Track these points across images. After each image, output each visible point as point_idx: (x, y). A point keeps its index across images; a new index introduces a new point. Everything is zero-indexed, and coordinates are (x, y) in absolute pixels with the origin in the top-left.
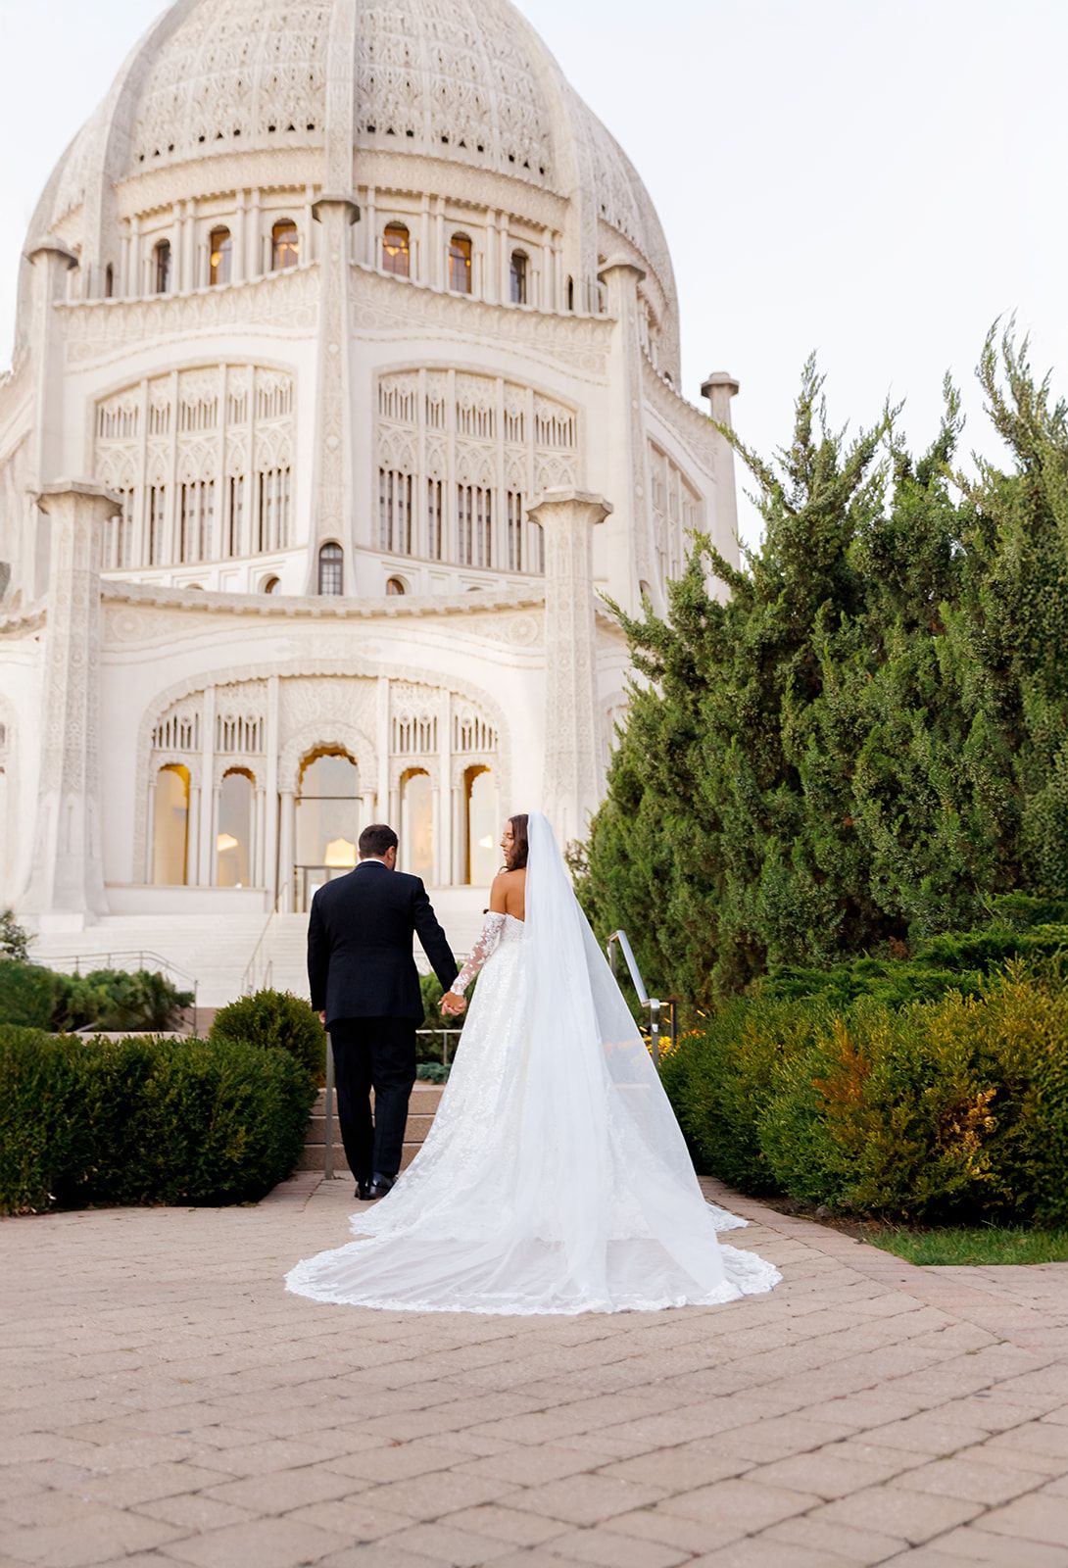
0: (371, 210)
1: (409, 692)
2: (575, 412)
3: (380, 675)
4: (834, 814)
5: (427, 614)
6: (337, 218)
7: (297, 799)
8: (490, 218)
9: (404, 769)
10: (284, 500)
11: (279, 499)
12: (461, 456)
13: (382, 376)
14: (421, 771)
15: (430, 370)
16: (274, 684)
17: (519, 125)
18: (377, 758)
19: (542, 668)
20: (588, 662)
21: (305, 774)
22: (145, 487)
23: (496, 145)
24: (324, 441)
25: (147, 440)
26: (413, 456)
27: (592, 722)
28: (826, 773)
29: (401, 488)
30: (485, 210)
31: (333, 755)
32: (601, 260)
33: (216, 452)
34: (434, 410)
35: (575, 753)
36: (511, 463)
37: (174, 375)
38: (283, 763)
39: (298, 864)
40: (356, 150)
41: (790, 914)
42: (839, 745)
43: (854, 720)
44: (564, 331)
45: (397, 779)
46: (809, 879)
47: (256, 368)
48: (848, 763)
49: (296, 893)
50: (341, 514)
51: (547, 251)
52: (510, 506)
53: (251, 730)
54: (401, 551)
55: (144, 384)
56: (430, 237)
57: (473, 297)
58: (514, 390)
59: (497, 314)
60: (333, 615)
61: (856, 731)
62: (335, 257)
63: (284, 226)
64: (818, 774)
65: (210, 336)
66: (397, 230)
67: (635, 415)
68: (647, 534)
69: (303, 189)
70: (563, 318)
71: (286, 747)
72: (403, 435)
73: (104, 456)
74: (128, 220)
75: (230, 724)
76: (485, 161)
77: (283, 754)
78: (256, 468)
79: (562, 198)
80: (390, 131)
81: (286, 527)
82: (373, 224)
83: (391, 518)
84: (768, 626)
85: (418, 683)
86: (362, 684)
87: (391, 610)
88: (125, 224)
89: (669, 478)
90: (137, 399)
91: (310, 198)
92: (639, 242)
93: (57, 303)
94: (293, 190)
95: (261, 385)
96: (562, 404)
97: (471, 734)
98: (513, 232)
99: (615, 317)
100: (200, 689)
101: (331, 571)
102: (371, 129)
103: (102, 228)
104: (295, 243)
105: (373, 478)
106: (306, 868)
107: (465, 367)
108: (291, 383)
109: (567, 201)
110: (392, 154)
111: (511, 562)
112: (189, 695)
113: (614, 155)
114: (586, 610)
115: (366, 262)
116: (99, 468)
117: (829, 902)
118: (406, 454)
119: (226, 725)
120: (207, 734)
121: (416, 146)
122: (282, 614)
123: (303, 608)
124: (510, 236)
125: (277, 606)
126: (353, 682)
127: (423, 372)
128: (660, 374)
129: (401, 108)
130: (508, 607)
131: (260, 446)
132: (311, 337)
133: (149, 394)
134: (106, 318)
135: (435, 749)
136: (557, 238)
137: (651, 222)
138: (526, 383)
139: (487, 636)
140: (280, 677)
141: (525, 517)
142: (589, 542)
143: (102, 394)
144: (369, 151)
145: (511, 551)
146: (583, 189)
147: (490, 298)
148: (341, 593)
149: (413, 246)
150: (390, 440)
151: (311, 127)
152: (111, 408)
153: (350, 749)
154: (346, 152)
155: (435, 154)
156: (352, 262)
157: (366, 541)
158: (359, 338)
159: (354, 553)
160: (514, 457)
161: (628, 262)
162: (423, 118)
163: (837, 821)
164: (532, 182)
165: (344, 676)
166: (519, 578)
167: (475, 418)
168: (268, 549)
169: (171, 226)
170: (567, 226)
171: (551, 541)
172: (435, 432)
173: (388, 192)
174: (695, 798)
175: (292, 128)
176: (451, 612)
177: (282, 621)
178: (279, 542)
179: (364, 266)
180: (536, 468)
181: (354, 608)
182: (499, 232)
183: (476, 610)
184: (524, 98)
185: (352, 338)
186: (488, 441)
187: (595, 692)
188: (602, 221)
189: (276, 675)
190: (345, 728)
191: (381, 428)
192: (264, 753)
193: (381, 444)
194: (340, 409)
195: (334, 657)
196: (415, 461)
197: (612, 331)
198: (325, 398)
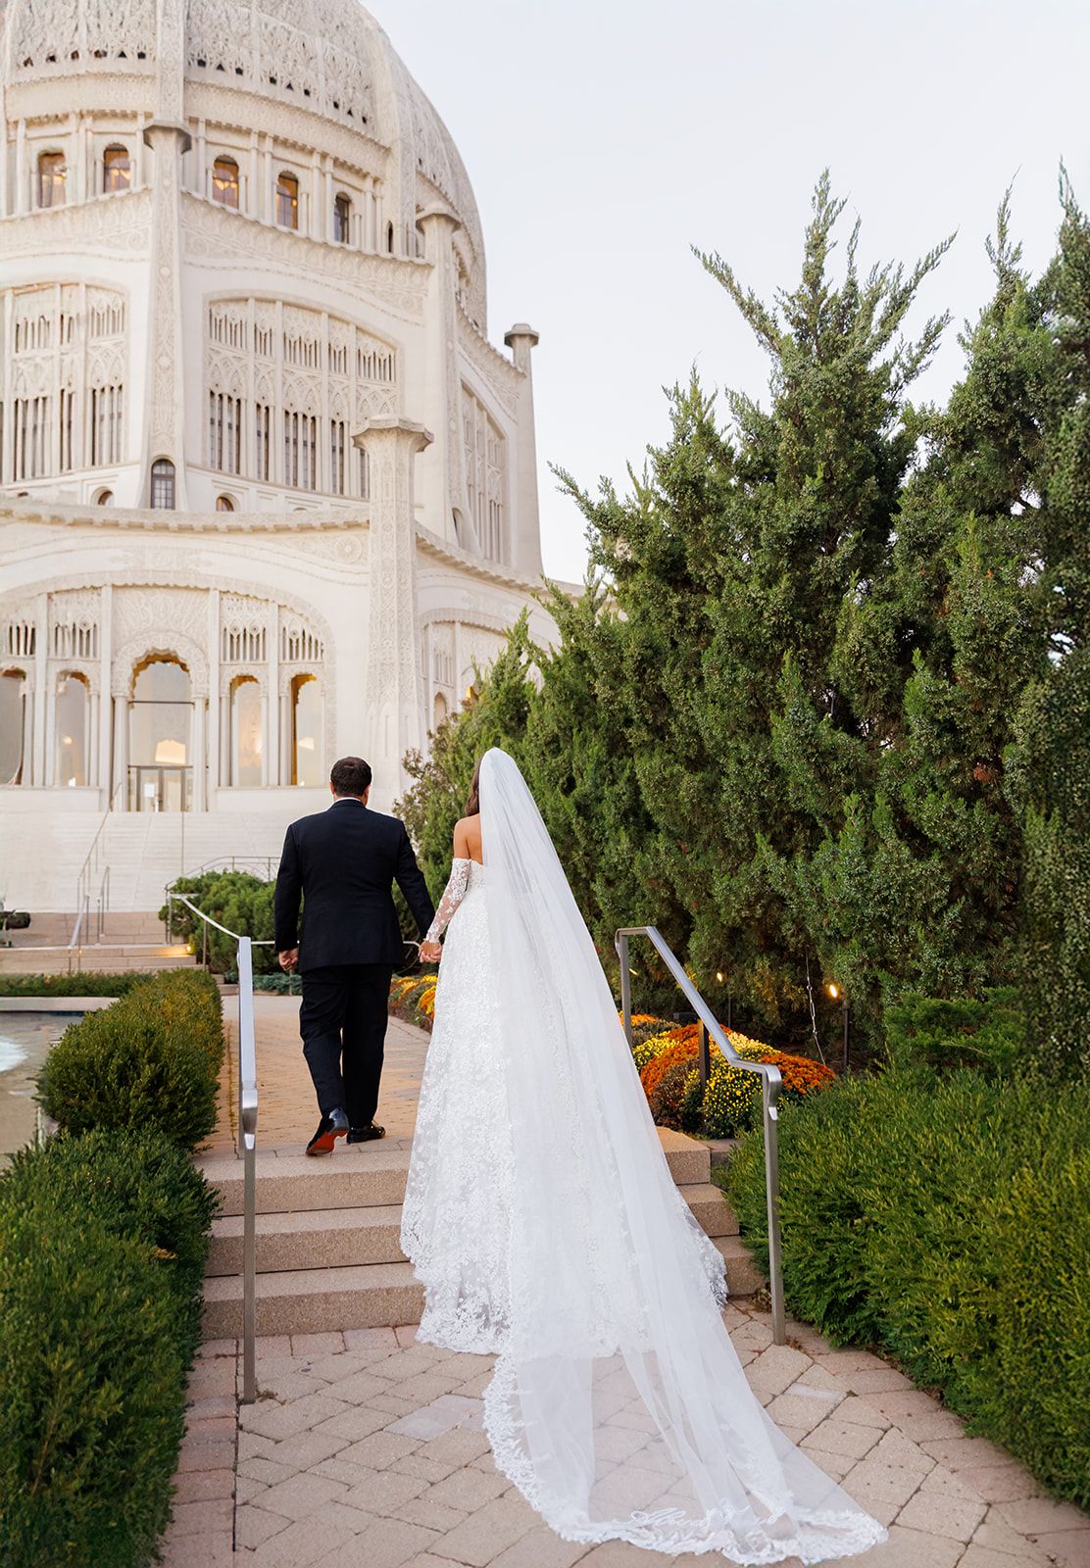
0: (202, 142)
1: (239, 604)
2: (394, 349)
3: (211, 587)
4: (955, 762)
5: (256, 530)
6: (168, 145)
7: (131, 703)
8: (315, 160)
9: (233, 676)
10: (116, 416)
11: (112, 416)
12: (287, 384)
13: (212, 303)
14: (251, 679)
15: (258, 300)
16: (107, 592)
17: (343, 74)
18: (208, 666)
19: (365, 585)
20: (410, 581)
21: (137, 679)
23: (321, 90)
24: (156, 361)
26: (242, 380)
27: (412, 636)
28: (948, 703)
29: (230, 411)
30: (311, 152)
31: (165, 661)
32: (418, 210)
34: (262, 339)
36: (334, 393)
38: (117, 668)
39: (132, 764)
40: (187, 82)
41: (885, 901)
42: (974, 667)
43: (1003, 627)
44: (385, 272)
45: (227, 685)
46: (906, 852)
47: (87, 286)
48: (985, 691)
49: (129, 791)
50: (173, 432)
51: (369, 196)
52: (333, 434)
53: (85, 636)
54: (231, 471)
56: (258, 174)
57: (301, 233)
58: (338, 324)
59: (322, 251)
60: (166, 528)
61: (1003, 644)
62: (166, 182)
63: (115, 151)
64: (938, 705)
66: (227, 165)
67: (449, 355)
68: (459, 465)
69: (135, 116)
70: (384, 260)
71: (120, 654)
72: (233, 360)
75: (64, 631)
76: (310, 104)
77: (116, 659)
78: (89, 385)
79: (383, 147)
80: (220, 67)
81: (118, 444)
82: (204, 156)
83: (221, 439)
84: (809, 506)
85: (248, 596)
86: (195, 594)
87: (222, 526)
89: (477, 418)
91: (141, 124)
92: (451, 195)
94: (124, 116)
95: (93, 304)
96: (383, 341)
97: (300, 644)
98: (337, 176)
99: (431, 263)
100: (35, 595)
101: (163, 487)
102: (202, 63)
104: (127, 169)
105: (204, 400)
106: (139, 768)
107: (291, 300)
108: (123, 304)
109: (387, 150)
110: (222, 89)
111: (335, 486)
112: (23, 603)
113: (430, 115)
114: (408, 531)
115: (197, 190)
117: (942, 885)
118: (235, 379)
119: (60, 631)
120: (41, 641)
121: (243, 83)
122: (116, 525)
123: (135, 520)
124: (333, 178)
125: (111, 518)
126: (185, 594)
127: (251, 302)
128: (470, 320)
129: (230, 46)
130: (334, 527)
131: (92, 363)
132: (143, 260)
135: (264, 659)
136: (378, 185)
137: (461, 182)
138: (349, 318)
139: (313, 553)
140: (114, 586)
141: (348, 443)
142: (411, 469)
144: (201, 84)
145: (334, 476)
146: (403, 141)
147: (316, 237)
148: (173, 507)
149: (242, 181)
150: (220, 364)
151: (142, 56)
153: (182, 656)
154: (177, 82)
155: (263, 93)
156: (184, 189)
157: (198, 461)
158: (191, 264)
159: (185, 470)
160: (338, 388)
161: (445, 212)
162: (252, 58)
163: (955, 772)
164: (355, 129)
165: (176, 587)
166: (343, 502)
167: (301, 349)
168: (100, 463)
170: (388, 175)
171: (375, 466)
172: (263, 359)
173: (218, 126)
174: (673, 728)
175: (122, 55)
176: (278, 529)
177: (115, 532)
178: (111, 457)
179: (195, 194)
180: (358, 399)
181: (185, 522)
182: (324, 175)
183: (305, 528)
184: (348, 49)
185: (184, 263)
186: (314, 372)
187: (415, 608)
188: (419, 173)
189: (109, 584)
190: (178, 636)
191: (211, 353)
192: (98, 658)
193: (211, 368)
194: (171, 331)
195: (167, 568)
196: (244, 386)
197: (429, 274)
198: (157, 319)
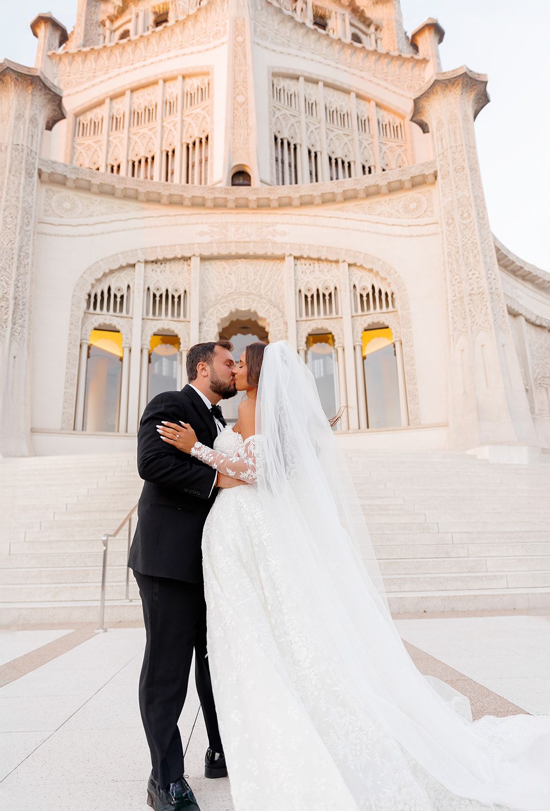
1: (311, 267)
2: (403, 118)
3: (287, 254)
8: (338, 5)
9: (309, 331)
10: (204, 161)
11: (201, 161)
12: (329, 138)
13: (275, 75)
15: (306, 79)
16: (195, 261)
18: (286, 323)
19: (439, 231)
22: (107, 166)
24: (234, 98)
25: (108, 136)
26: (297, 131)
29: (289, 153)
33: (155, 136)
34: (311, 107)
35: (487, 292)
36: (363, 147)
37: (128, 93)
38: (205, 328)
45: (305, 340)
47: (183, 77)
50: (248, 147)
51: (373, 36)
53: (176, 300)
55: (108, 101)
58: (363, 102)
59: (349, 51)
60: (246, 204)
65: (152, 63)
71: (207, 315)
72: (291, 117)
73: (79, 148)
74: (103, 24)
75: (158, 295)
77: (204, 320)
78: (184, 141)
83: (283, 172)
85: (319, 259)
86: (271, 263)
88: (102, 27)
90: (103, 112)
93: (50, 53)
95: (188, 88)
96: (395, 113)
97: (369, 298)
98: (352, 22)
99: (427, 58)
100: (132, 262)
103: (86, 25)
105: (271, 146)
107: (329, 82)
108: (209, 81)
112: (122, 268)
116: (76, 157)
118: (292, 130)
119: (155, 296)
120: (138, 302)
122: (202, 204)
123: (220, 196)
124: (351, 24)
126: (263, 262)
127: (301, 80)
130: (398, 188)
131: (186, 127)
132: (223, 44)
133: (111, 108)
134: (83, 62)
135: (337, 313)
136: (378, 31)
138: (371, 97)
139: (379, 214)
140: (201, 257)
143: (78, 109)
150: (281, 118)
152: (85, 119)
157: (268, 179)
158: (258, 44)
160: (365, 144)
167: (337, 116)
168: (193, 183)
169: (129, 21)
172: (311, 119)
178: (201, 180)
180: (381, 151)
182: (344, 19)
185: (254, 44)
186: (347, 131)
189: (197, 254)
190: (257, 298)
191: (275, 110)
192: (187, 319)
193: (274, 119)
194: (245, 78)
195: (247, 239)
196: (299, 136)
197: (425, 68)
198: (234, 70)
